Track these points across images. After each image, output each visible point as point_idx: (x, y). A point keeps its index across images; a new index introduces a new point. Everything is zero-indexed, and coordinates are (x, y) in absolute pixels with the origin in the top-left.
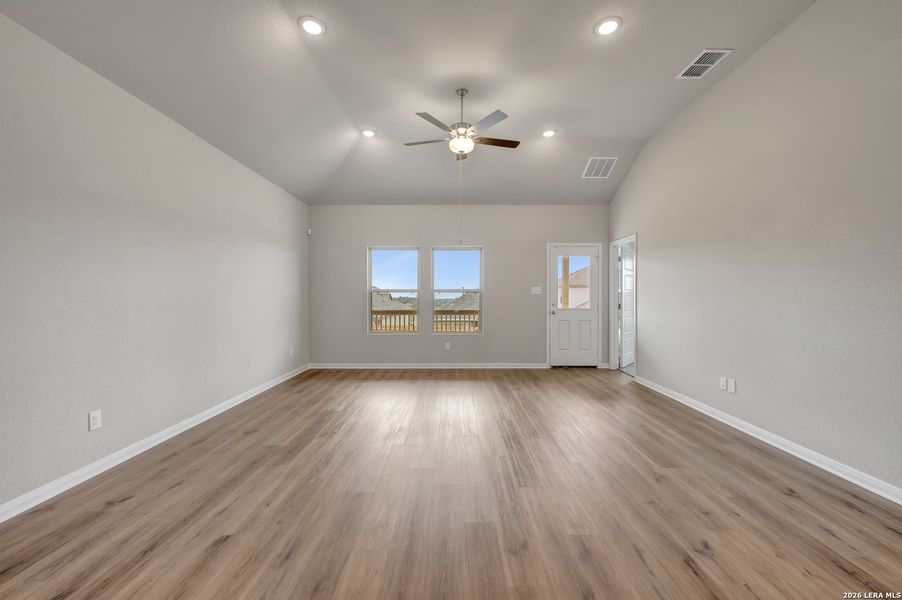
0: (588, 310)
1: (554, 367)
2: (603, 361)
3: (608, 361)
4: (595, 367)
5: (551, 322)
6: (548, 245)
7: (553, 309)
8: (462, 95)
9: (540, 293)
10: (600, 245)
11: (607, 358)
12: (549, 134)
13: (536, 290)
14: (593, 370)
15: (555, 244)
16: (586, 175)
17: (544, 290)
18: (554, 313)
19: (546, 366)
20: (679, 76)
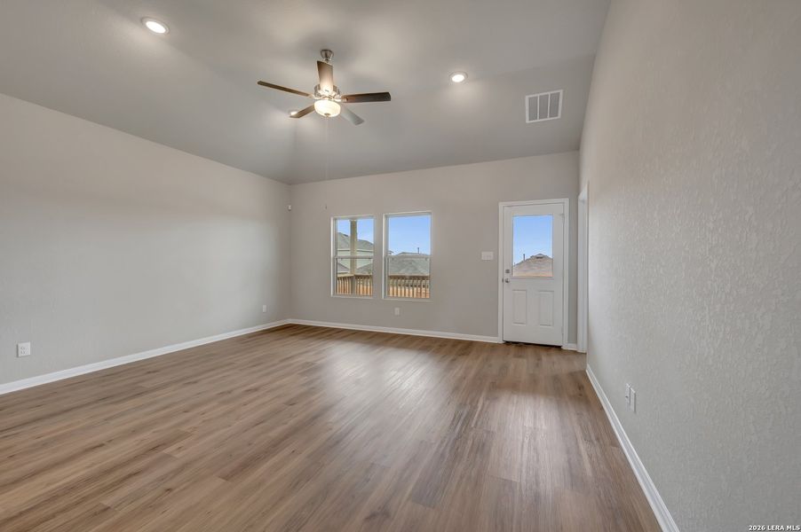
1: (508, 343)
2: (569, 342)
3: (576, 341)
4: (559, 347)
5: (504, 290)
6: (501, 205)
7: (507, 276)
9: (492, 258)
11: (574, 337)
12: (458, 78)
13: (487, 255)
16: (530, 119)
17: (496, 257)
18: (507, 282)
19: (498, 340)
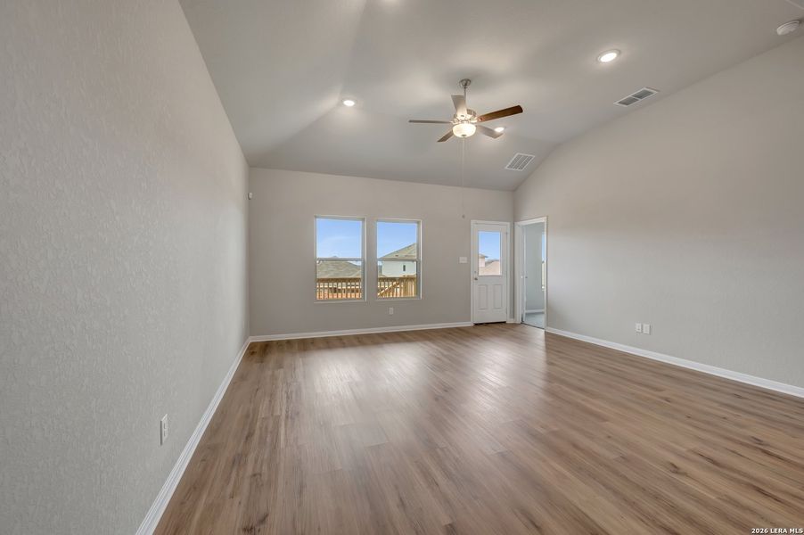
0: (499, 276)
1: (476, 324)
2: (510, 317)
3: (514, 317)
4: (504, 322)
5: (475, 287)
6: (473, 222)
7: (475, 276)
8: (466, 85)
9: (466, 262)
10: (508, 223)
11: (513, 315)
12: (500, 130)
13: (463, 260)
14: (503, 325)
15: (478, 222)
16: (510, 166)
17: (469, 260)
18: (476, 279)
19: (470, 324)
20: (616, 103)
